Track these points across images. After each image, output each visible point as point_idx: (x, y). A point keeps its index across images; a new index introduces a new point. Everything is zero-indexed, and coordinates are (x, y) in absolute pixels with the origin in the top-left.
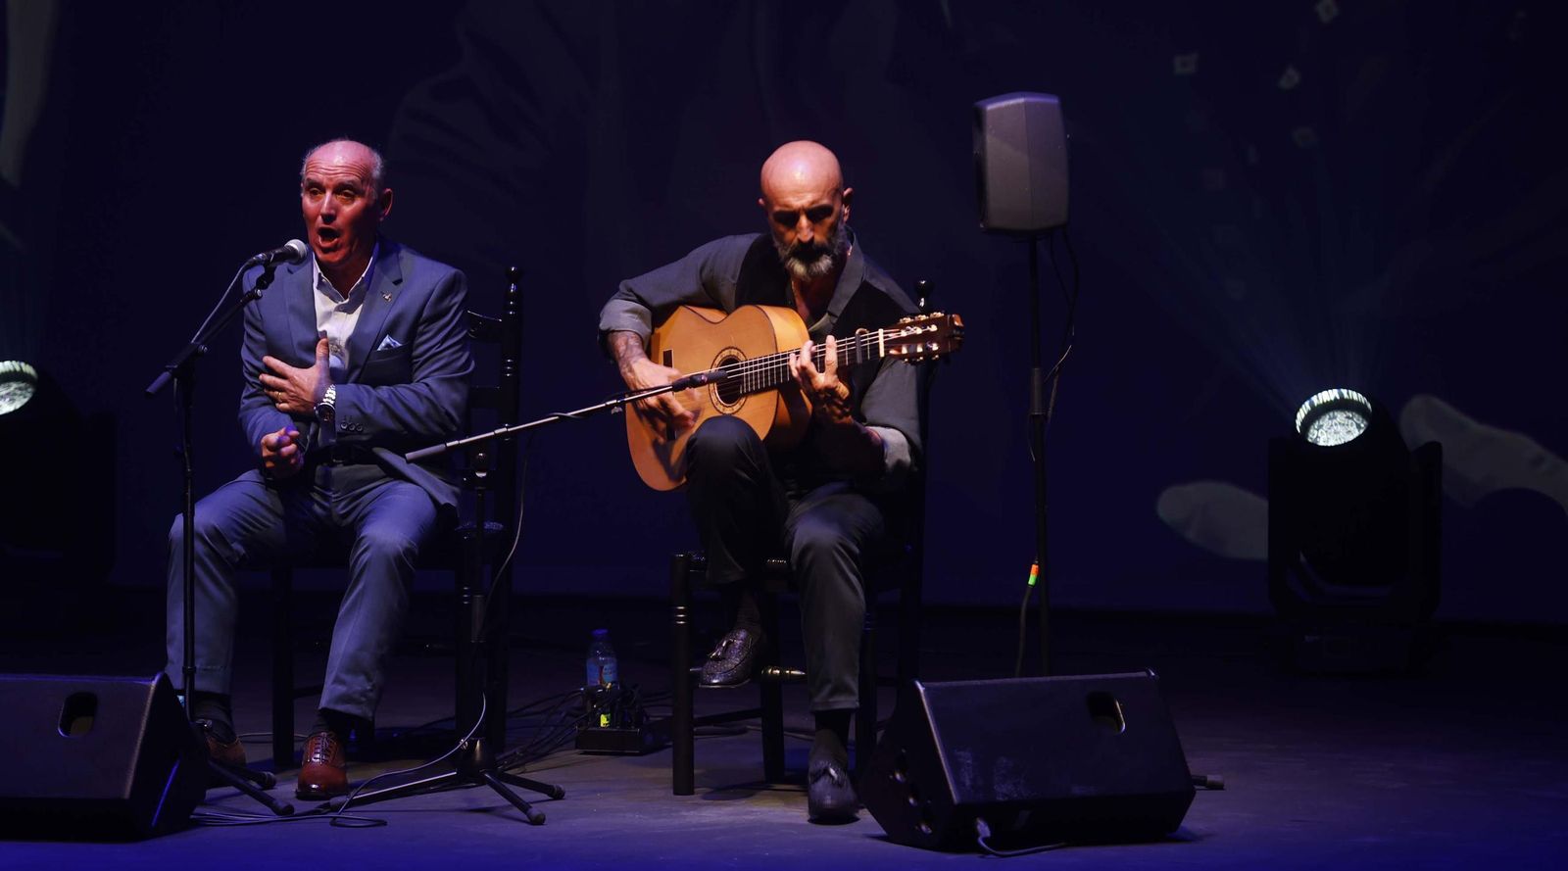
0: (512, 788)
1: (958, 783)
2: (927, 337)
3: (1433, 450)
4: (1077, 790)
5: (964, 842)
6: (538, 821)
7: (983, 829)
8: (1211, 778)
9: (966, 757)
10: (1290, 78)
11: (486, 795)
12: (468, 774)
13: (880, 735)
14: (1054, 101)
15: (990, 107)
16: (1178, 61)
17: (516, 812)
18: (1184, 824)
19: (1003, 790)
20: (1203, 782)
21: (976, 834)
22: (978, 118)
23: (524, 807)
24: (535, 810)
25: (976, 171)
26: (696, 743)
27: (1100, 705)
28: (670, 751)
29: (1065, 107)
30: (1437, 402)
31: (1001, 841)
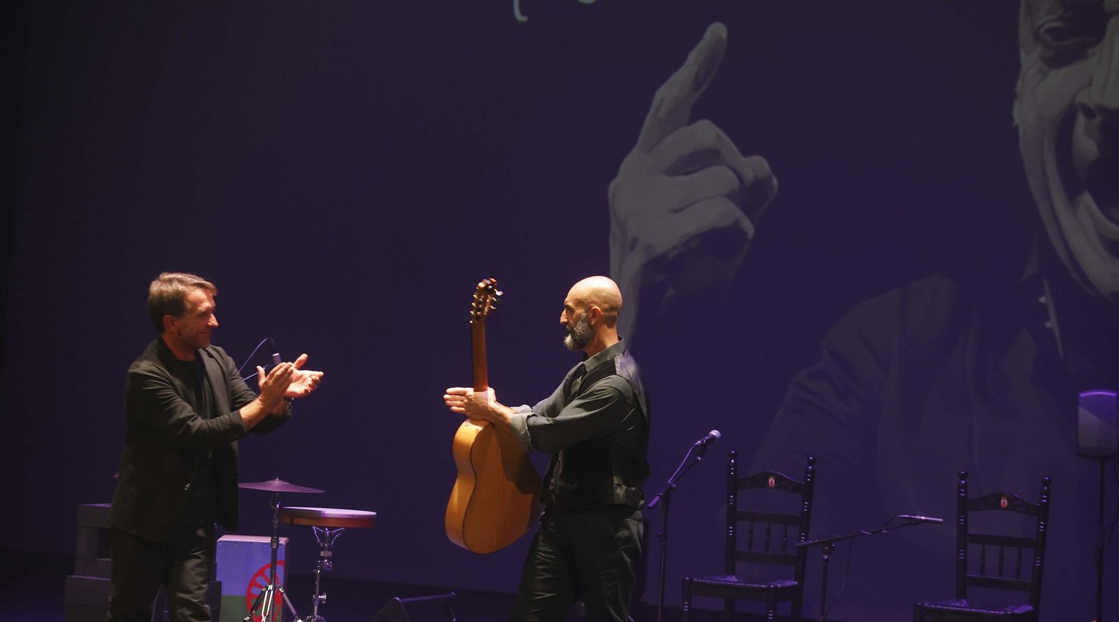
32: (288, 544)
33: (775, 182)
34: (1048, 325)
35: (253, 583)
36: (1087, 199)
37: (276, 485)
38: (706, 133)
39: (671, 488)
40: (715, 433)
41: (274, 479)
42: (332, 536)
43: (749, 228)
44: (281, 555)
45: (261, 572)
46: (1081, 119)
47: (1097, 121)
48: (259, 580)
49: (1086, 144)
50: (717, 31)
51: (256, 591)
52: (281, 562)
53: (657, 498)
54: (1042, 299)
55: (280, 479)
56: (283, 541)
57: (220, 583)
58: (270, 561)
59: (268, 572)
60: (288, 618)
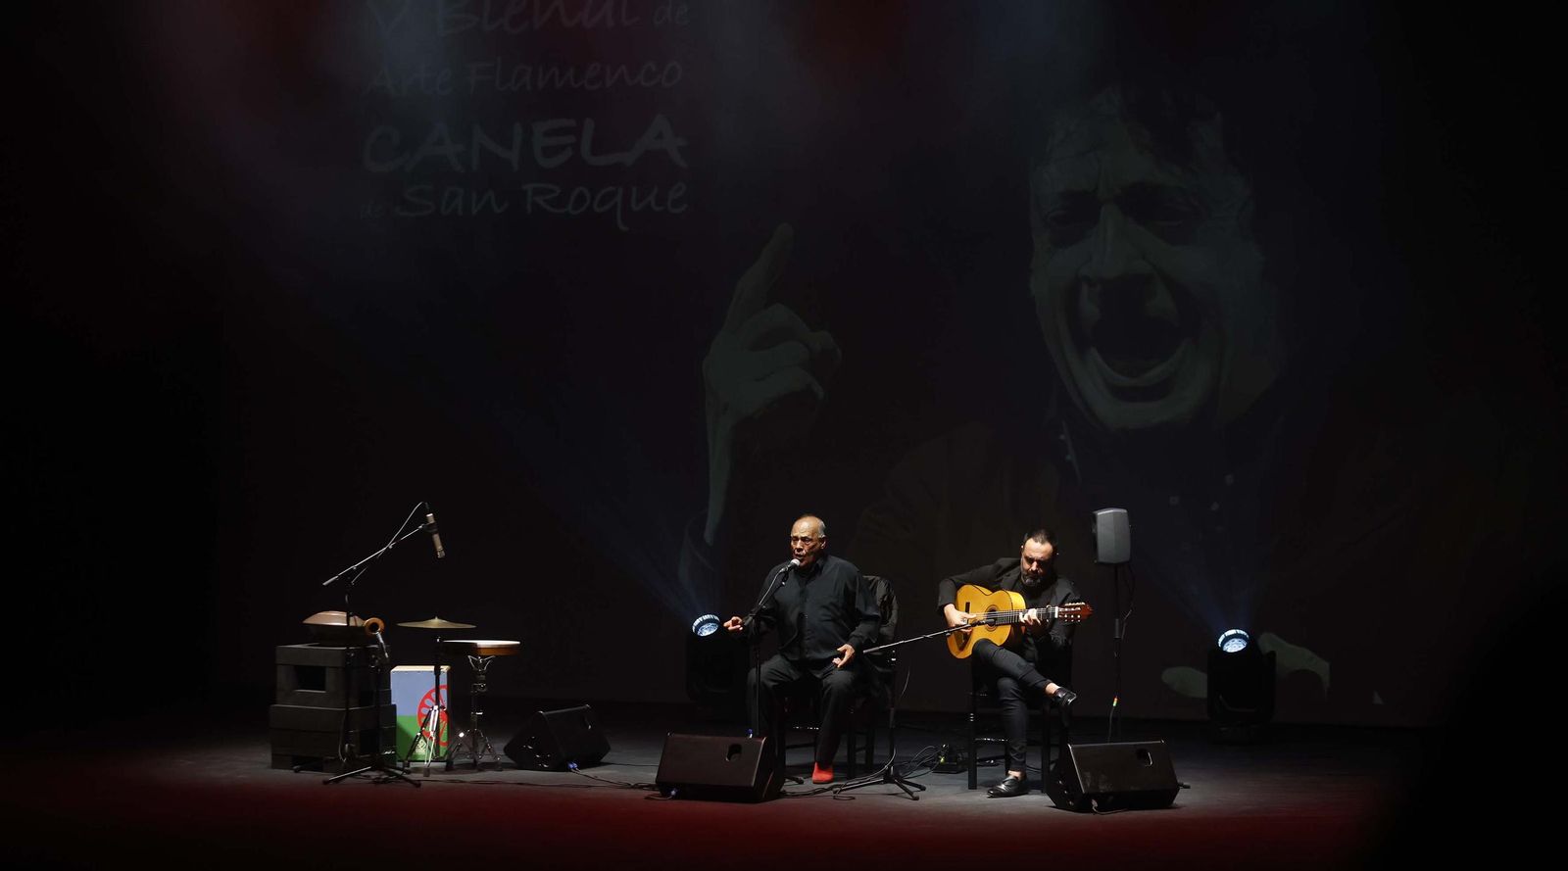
0: (908, 787)
1: (1085, 784)
4: (1132, 788)
5: (1088, 809)
6: (917, 799)
7: (1095, 803)
8: (1185, 784)
9: (1088, 775)
10: (1215, 507)
11: (894, 788)
12: (888, 779)
13: (1052, 767)
14: (1125, 511)
17: (907, 795)
18: (1175, 802)
19: (1103, 788)
20: (1182, 785)
21: (1092, 805)
22: (1094, 518)
23: (911, 793)
24: (915, 795)
25: (1094, 538)
26: (978, 768)
27: (1142, 754)
28: (967, 772)
29: (1130, 514)
30: (1274, 637)
31: (1101, 809)
32: (449, 672)
33: (839, 351)
34: (1069, 457)
35: (422, 705)
36: (1093, 353)
37: (435, 623)
38: (780, 314)
41: (434, 618)
42: (484, 663)
43: (820, 392)
44: (443, 680)
45: (428, 696)
46: (1085, 288)
47: (1098, 288)
48: (428, 702)
49: (1090, 308)
50: (784, 230)
51: (425, 711)
52: (444, 687)
54: (1062, 437)
55: (439, 618)
56: (444, 669)
57: (395, 706)
58: (434, 686)
59: (434, 695)
60: (452, 733)
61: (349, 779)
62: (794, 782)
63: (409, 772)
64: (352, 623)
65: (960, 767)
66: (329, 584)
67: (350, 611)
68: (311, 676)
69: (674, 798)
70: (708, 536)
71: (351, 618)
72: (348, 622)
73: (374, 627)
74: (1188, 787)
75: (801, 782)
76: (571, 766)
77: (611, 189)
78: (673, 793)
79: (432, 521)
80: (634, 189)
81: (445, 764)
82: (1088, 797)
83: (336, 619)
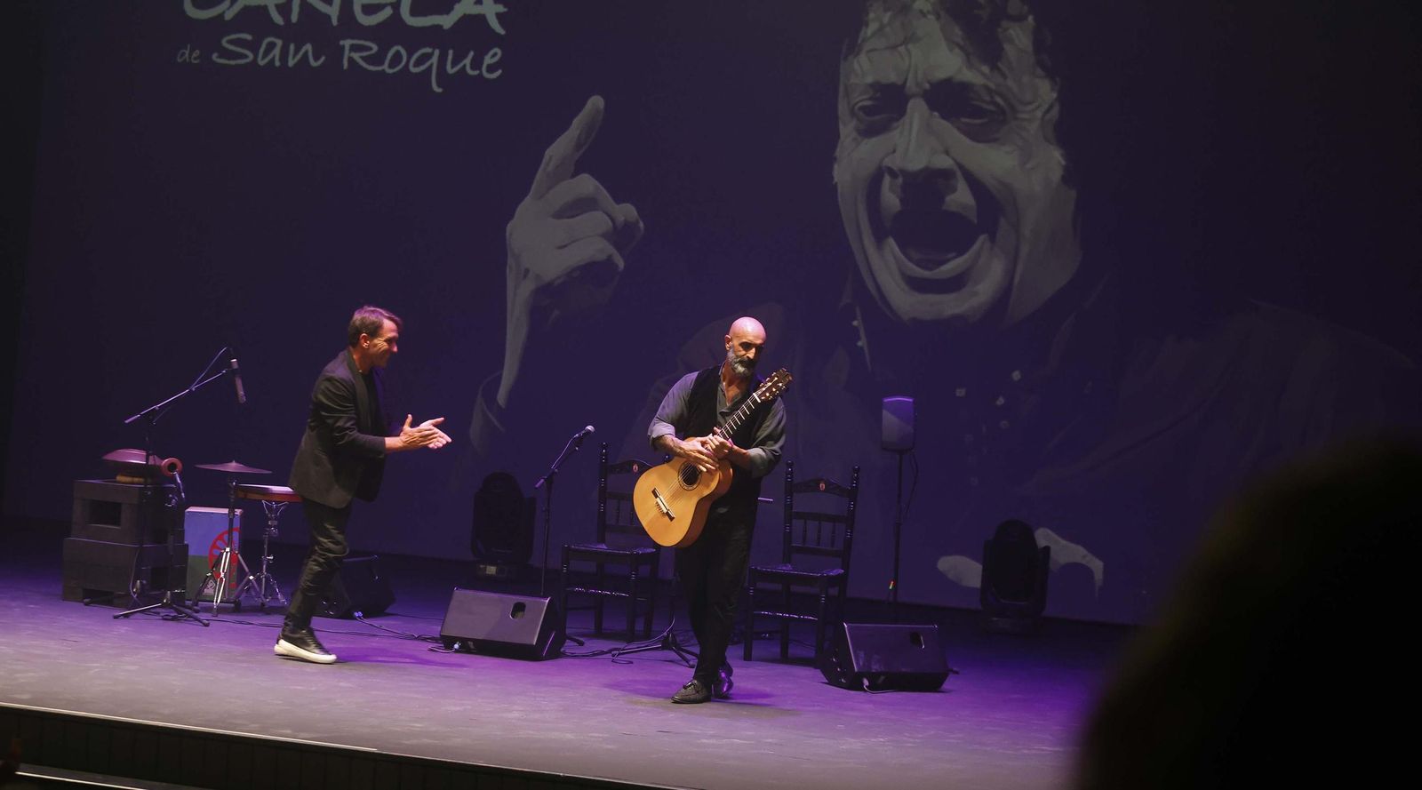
0: (684, 654)
1: (857, 663)
2: (775, 385)
3: (1047, 549)
4: (904, 670)
5: (860, 688)
7: (866, 682)
8: (955, 669)
9: (862, 654)
10: (1001, 401)
12: (666, 646)
13: (826, 644)
14: (911, 400)
15: (886, 400)
16: (958, 391)
19: (875, 668)
20: (952, 671)
21: (863, 684)
27: (915, 638)
28: (743, 645)
30: (1050, 532)
31: (874, 687)
32: (242, 515)
33: (641, 225)
34: (860, 344)
35: (214, 546)
36: (891, 241)
37: (233, 467)
38: (587, 184)
39: (554, 473)
40: (590, 428)
41: (231, 462)
42: (278, 508)
43: (621, 264)
44: (237, 524)
45: (220, 537)
46: (887, 179)
47: (900, 180)
48: (219, 543)
49: (891, 199)
50: (596, 102)
51: (216, 553)
52: (236, 529)
53: (542, 480)
54: (855, 323)
55: (237, 462)
56: (238, 512)
57: (187, 545)
58: (227, 529)
59: (226, 537)
60: (242, 574)
61: (138, 614)
62: (576, 644)
63: (197, 612)
64: (151, 462)
65: (736, 639)
66: (130, 422)
67: (150, 450)
68: (106, 512)
69: (457, 651)
70: (502, 396)
71: (151, 457)
72: (147, 460)
73: (172, 467)
74: (957, 673)
75: (581, 644)
76: (356, 614)
77: (428, 50)
78: (456, 646)
79: (236, 366)
80: (451, 52)
81: (233, 605)
82: (860, 675)
83: (136, 458)
